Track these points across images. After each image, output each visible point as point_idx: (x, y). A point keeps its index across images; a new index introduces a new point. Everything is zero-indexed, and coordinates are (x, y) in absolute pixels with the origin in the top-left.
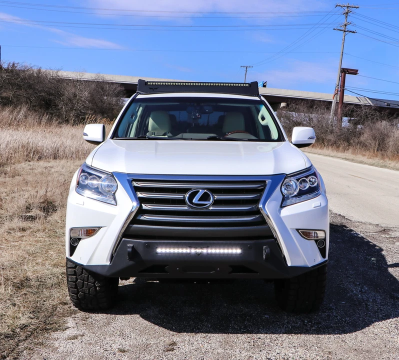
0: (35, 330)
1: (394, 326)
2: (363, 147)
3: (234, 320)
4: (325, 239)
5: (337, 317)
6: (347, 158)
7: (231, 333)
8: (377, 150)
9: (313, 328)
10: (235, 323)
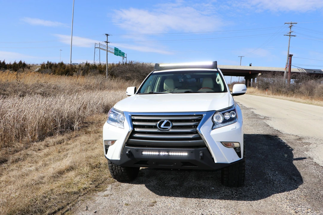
0: (90, 190)
1: (285, 197)
2: (301, 94)
3: (194, 190)
4: (240, 147)
5: (253, 190)
6: (292, 100)
7: (189, 197)
8: (309, 95)
9: (237, 197)
10: (194, 192)
